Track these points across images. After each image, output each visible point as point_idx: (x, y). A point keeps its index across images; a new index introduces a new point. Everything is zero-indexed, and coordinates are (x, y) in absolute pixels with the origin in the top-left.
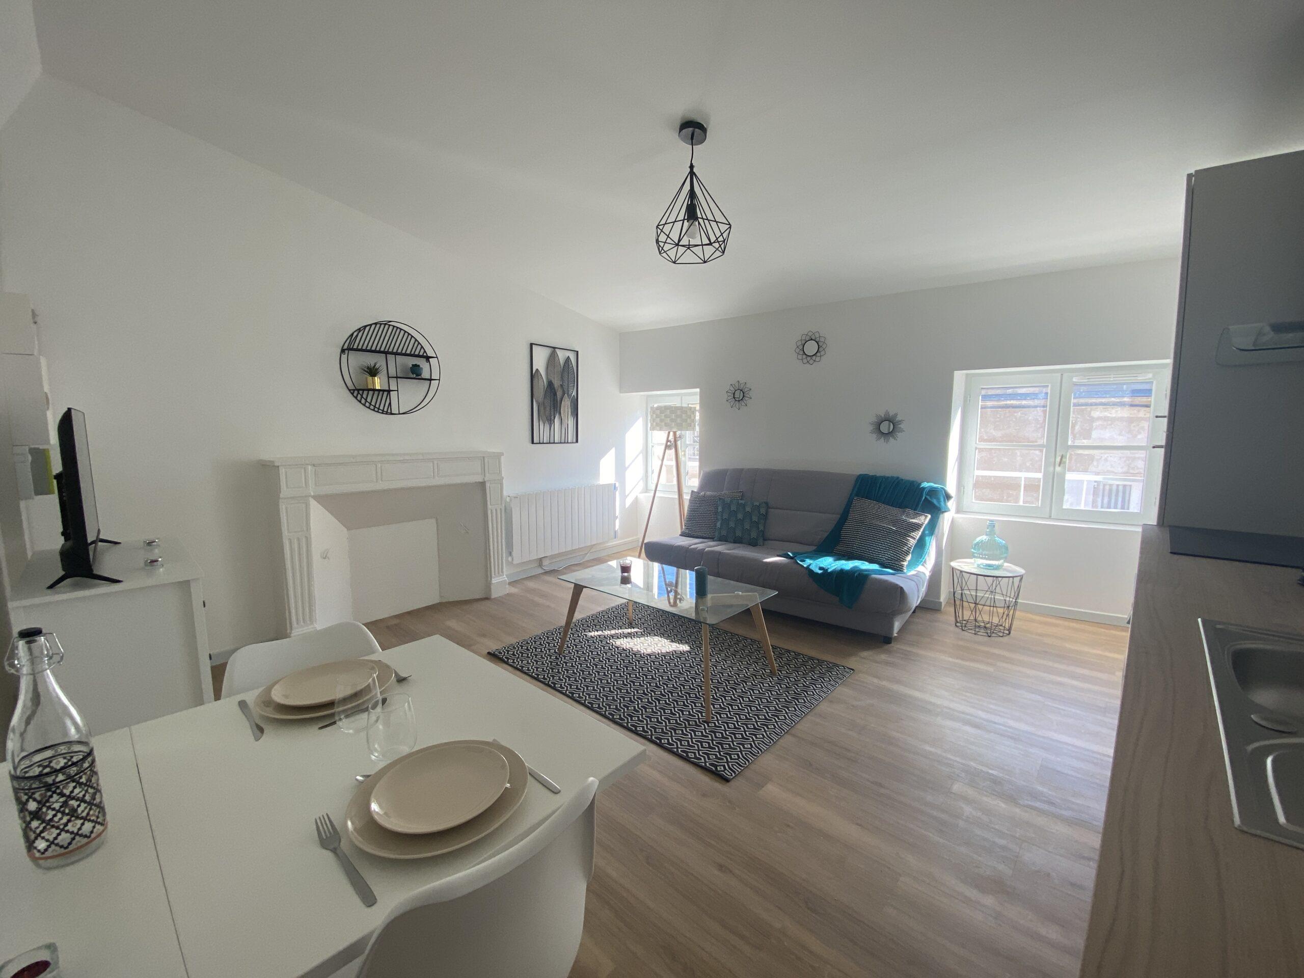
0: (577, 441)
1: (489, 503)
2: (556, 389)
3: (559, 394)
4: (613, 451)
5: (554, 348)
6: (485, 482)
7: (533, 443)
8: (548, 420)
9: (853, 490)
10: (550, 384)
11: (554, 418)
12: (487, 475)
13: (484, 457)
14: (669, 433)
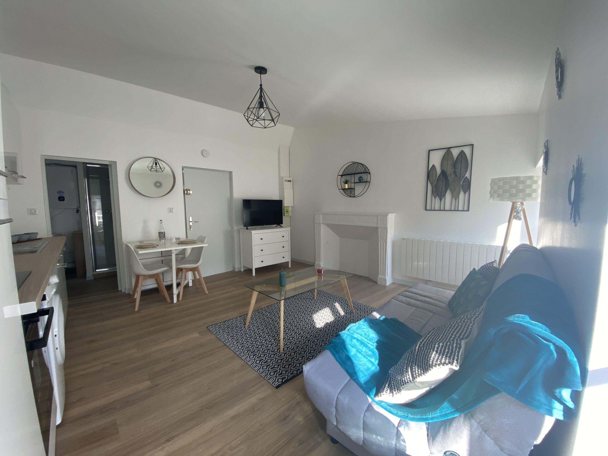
0: (468, 210)
1: (379, 238)
2: (448, 175)
3: (452, 178)
5: (449, 148)
6: (377, 228)
7: (426, 209)
8: (438, 195)
10: (443, 172)
11: (445, 194)
12: (379, 224)
13: (378, 216)
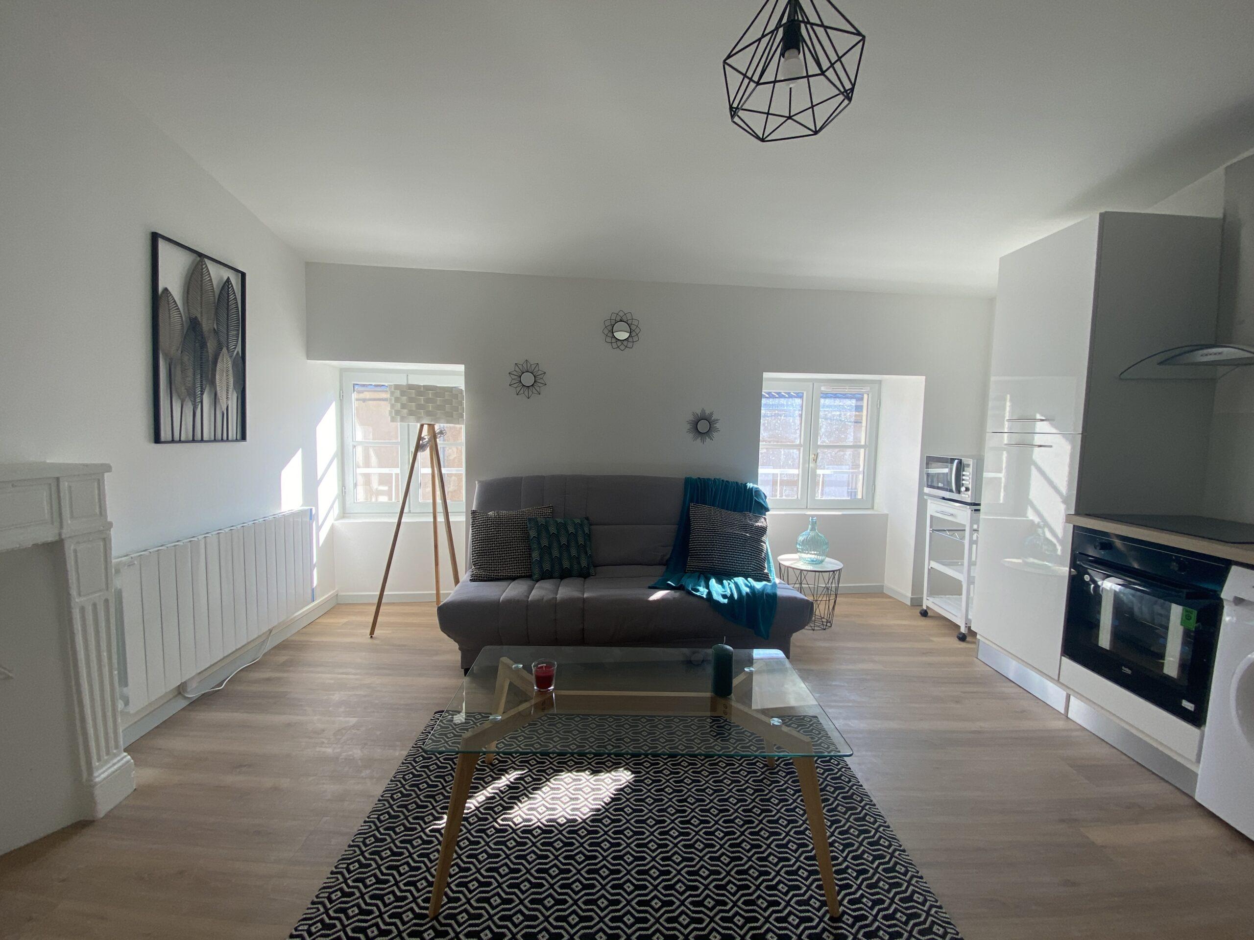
0: (244, 438)
1: (74, 592)
2: (206, 334)
3: (211, 345)
4: (299, 455)
5: (200, 255)
6: (62, 541)
7: (157, 440)
8: (189, 395)
9: (685, 495)
10: (194, 325)
11: (202, 394)
12: (68, 521)
13: (58, 479)
14: (422, 426)
